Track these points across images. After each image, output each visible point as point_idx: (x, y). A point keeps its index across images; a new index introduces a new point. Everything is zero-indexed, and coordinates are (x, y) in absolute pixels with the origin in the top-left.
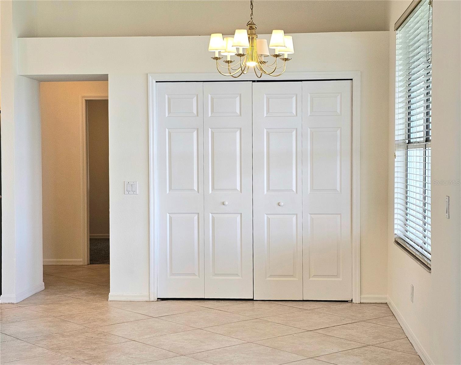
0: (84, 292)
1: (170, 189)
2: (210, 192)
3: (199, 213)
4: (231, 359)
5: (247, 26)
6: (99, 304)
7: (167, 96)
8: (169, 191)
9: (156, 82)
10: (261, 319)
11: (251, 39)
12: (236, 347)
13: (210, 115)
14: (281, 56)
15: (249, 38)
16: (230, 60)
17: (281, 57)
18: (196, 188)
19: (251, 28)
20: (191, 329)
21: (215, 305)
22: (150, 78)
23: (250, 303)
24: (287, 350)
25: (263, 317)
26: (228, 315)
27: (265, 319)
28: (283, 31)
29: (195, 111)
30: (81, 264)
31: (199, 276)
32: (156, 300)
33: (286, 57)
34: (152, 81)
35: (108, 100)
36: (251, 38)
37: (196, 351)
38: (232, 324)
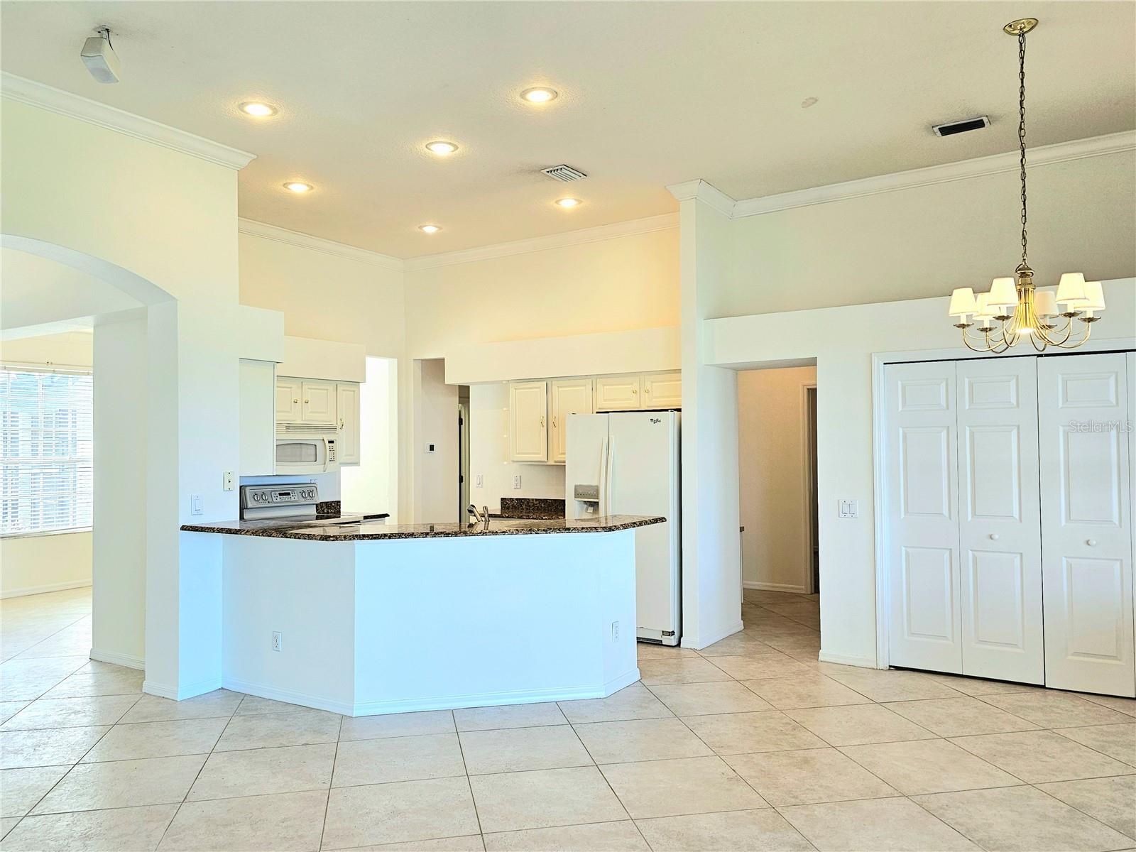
0: (791, 640)
1: (907, 511)
2: (970, 518)
3: (951, 549)
4: (989, 821)
5: (1016, 272)
6: (804, 666)
7: (900, 383)
8: (905, 515)
9: (885, 364)
10: (1054, 730)
11: (1023, 292)
12: (1001, 792)
13: (967, 407)
14: (1078, 314)
15: (1020, 291)
16: (988, 327)
17: (1080, 317)
18: (946, 512)
19: (1023, 275)
20: (930, 736)
21: (978, 689)
22: (875, 359)
23: (1039, 692)
24: (1099, 817)
25: (1058, 727)
26: (998, 715)
27: (1063, 732)
28: (1082, 274)
29: (943, 402)
30: (804, 592)
31: (953, 641)
32: (888, 668)
33: (1090, 315)
34: (878, 363)
35: (816, 389)
36: (1023, 290)
37: (928, 791)
38: (1002, 736)
